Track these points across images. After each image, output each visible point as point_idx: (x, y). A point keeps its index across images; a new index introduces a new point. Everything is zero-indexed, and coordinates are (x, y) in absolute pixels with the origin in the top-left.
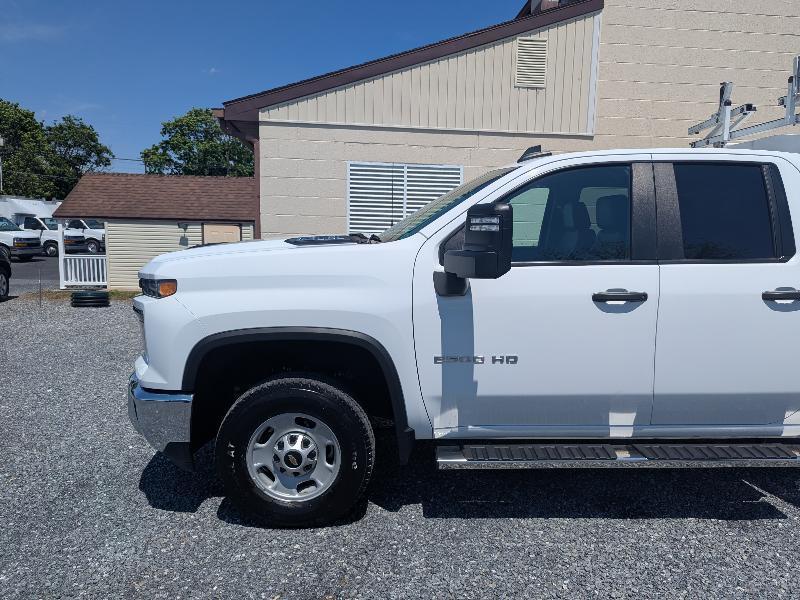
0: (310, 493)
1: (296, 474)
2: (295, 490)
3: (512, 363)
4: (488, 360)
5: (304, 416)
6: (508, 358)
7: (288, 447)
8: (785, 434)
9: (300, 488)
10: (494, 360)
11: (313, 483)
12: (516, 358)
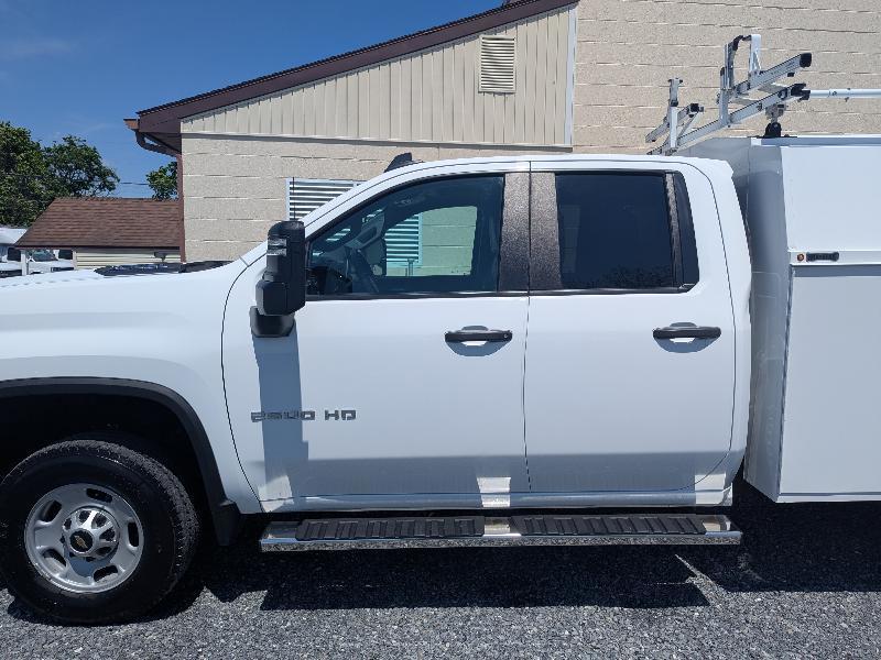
0: (110, 582)
1: (89, 559)
2: (90, 578)
3: (349, 418)
4: (320, 416)
5: (95, 487)
6: (344, 413)
7: (77, 526)
8: (699, 502)
9: (97, 576)
10: (327, 416)
11: (113, 569)
12: (353, 413)
